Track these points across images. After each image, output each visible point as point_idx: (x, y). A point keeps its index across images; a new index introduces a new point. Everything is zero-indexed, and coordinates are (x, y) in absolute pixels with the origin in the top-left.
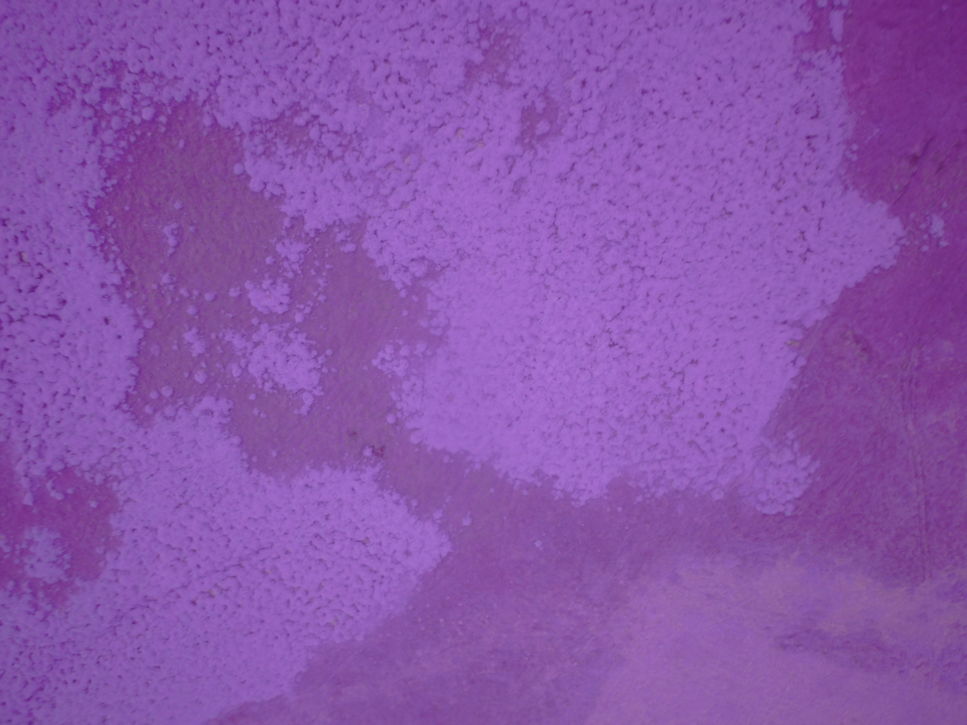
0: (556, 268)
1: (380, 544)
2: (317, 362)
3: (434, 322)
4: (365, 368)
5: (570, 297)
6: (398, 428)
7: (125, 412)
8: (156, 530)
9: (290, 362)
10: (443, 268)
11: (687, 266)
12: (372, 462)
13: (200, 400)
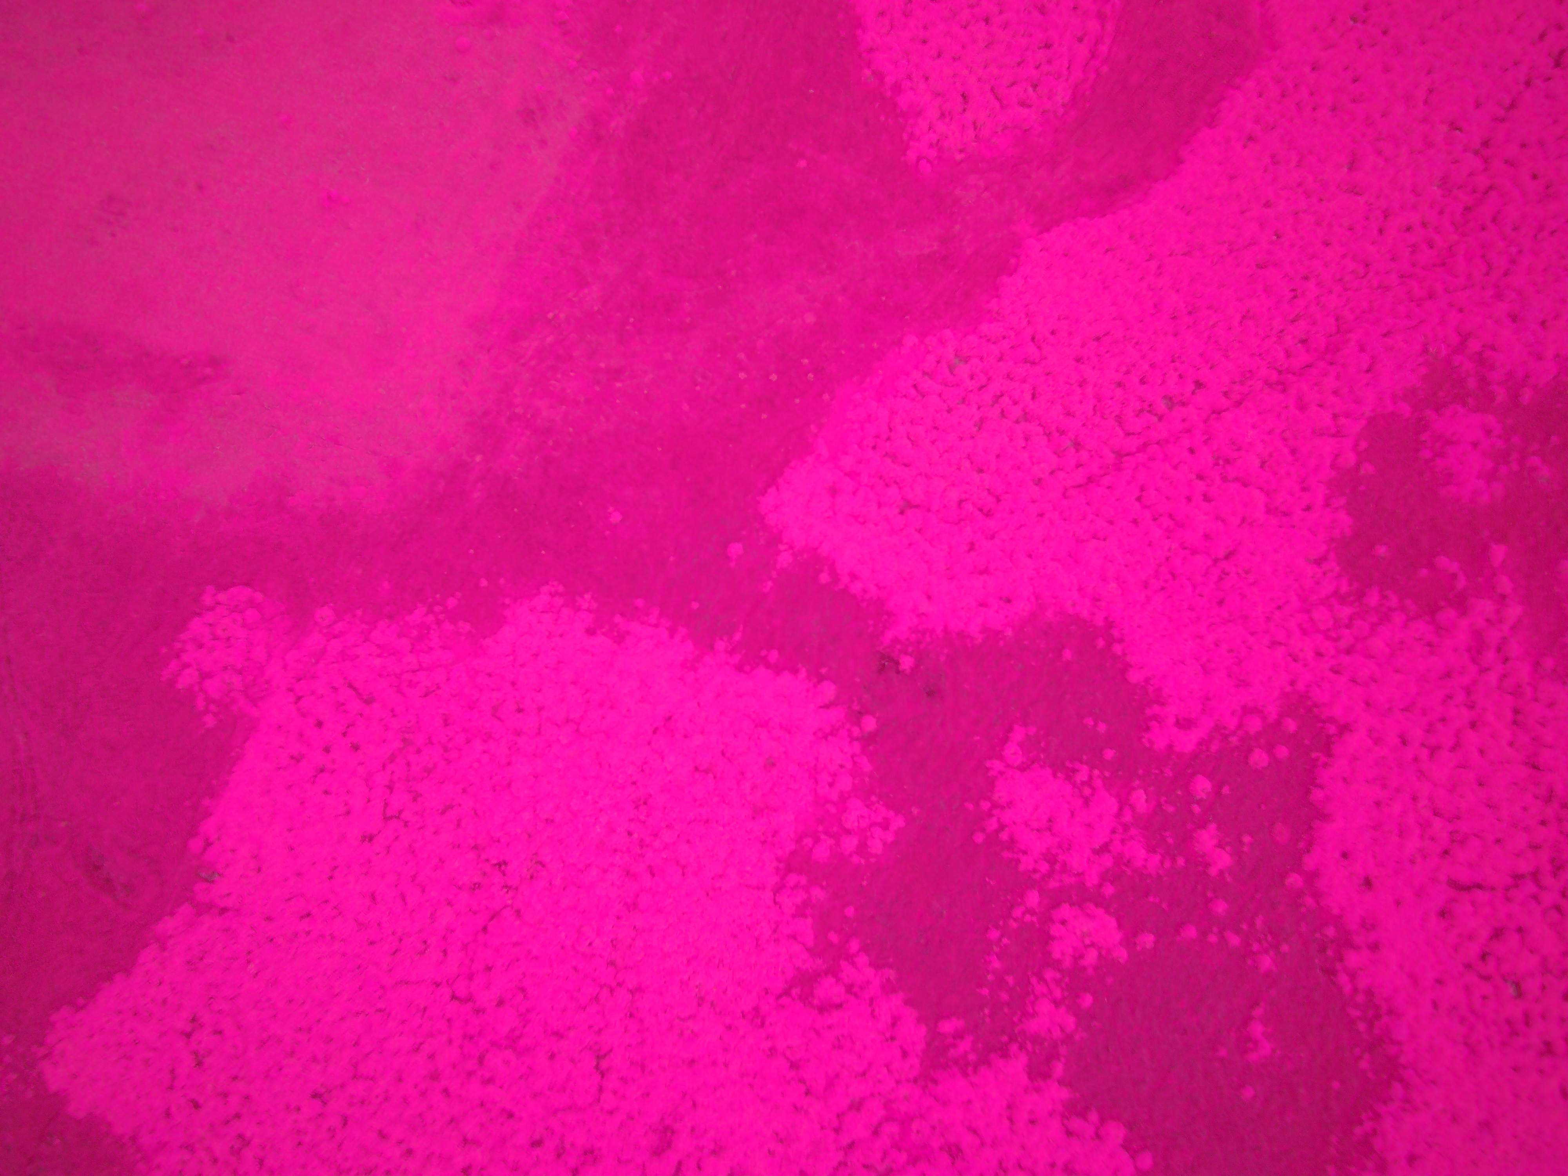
13: (1199, 744)
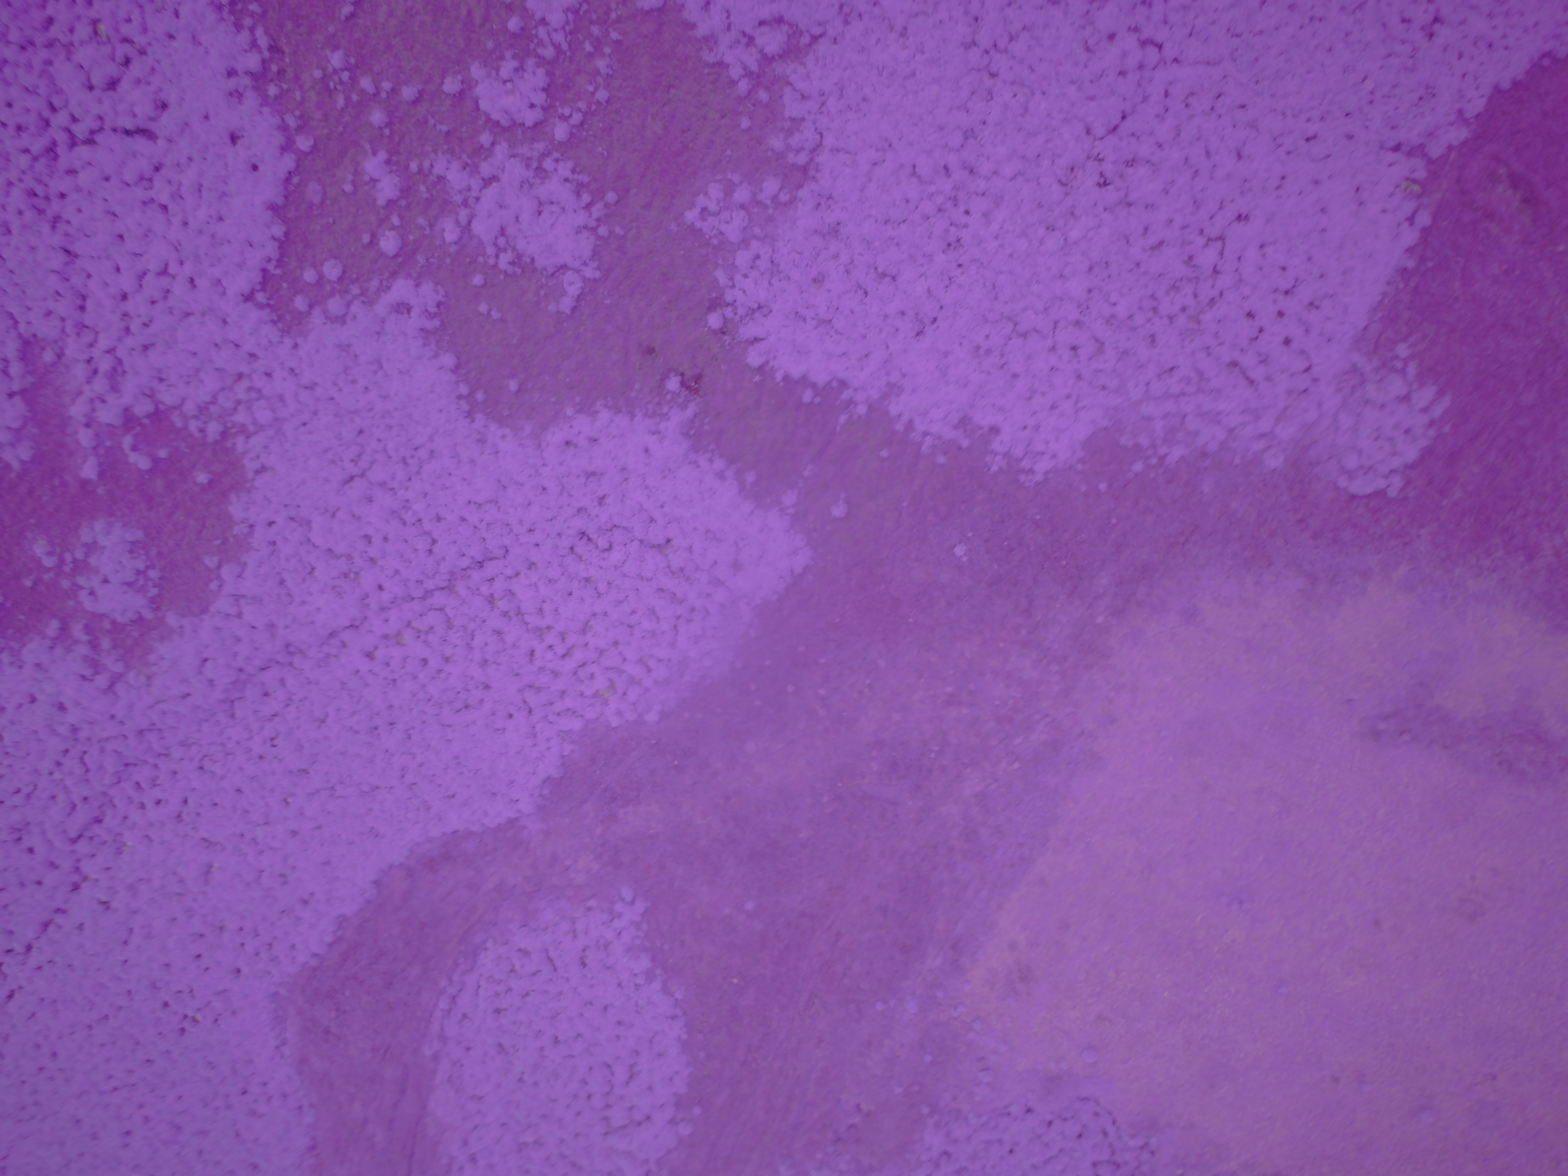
0: (1012, 38)
1: (690, 549)
2: (590, 215)
3: (795, 140)
4: (673, 227)
5: (1033, 94)
6: (727, 338)
7: (261, 307)
8: (309, 523)
9: (545, 215)
10: (815, 39)
11: (1236, 41)
12: (680, 400)
13: (389, 288)
